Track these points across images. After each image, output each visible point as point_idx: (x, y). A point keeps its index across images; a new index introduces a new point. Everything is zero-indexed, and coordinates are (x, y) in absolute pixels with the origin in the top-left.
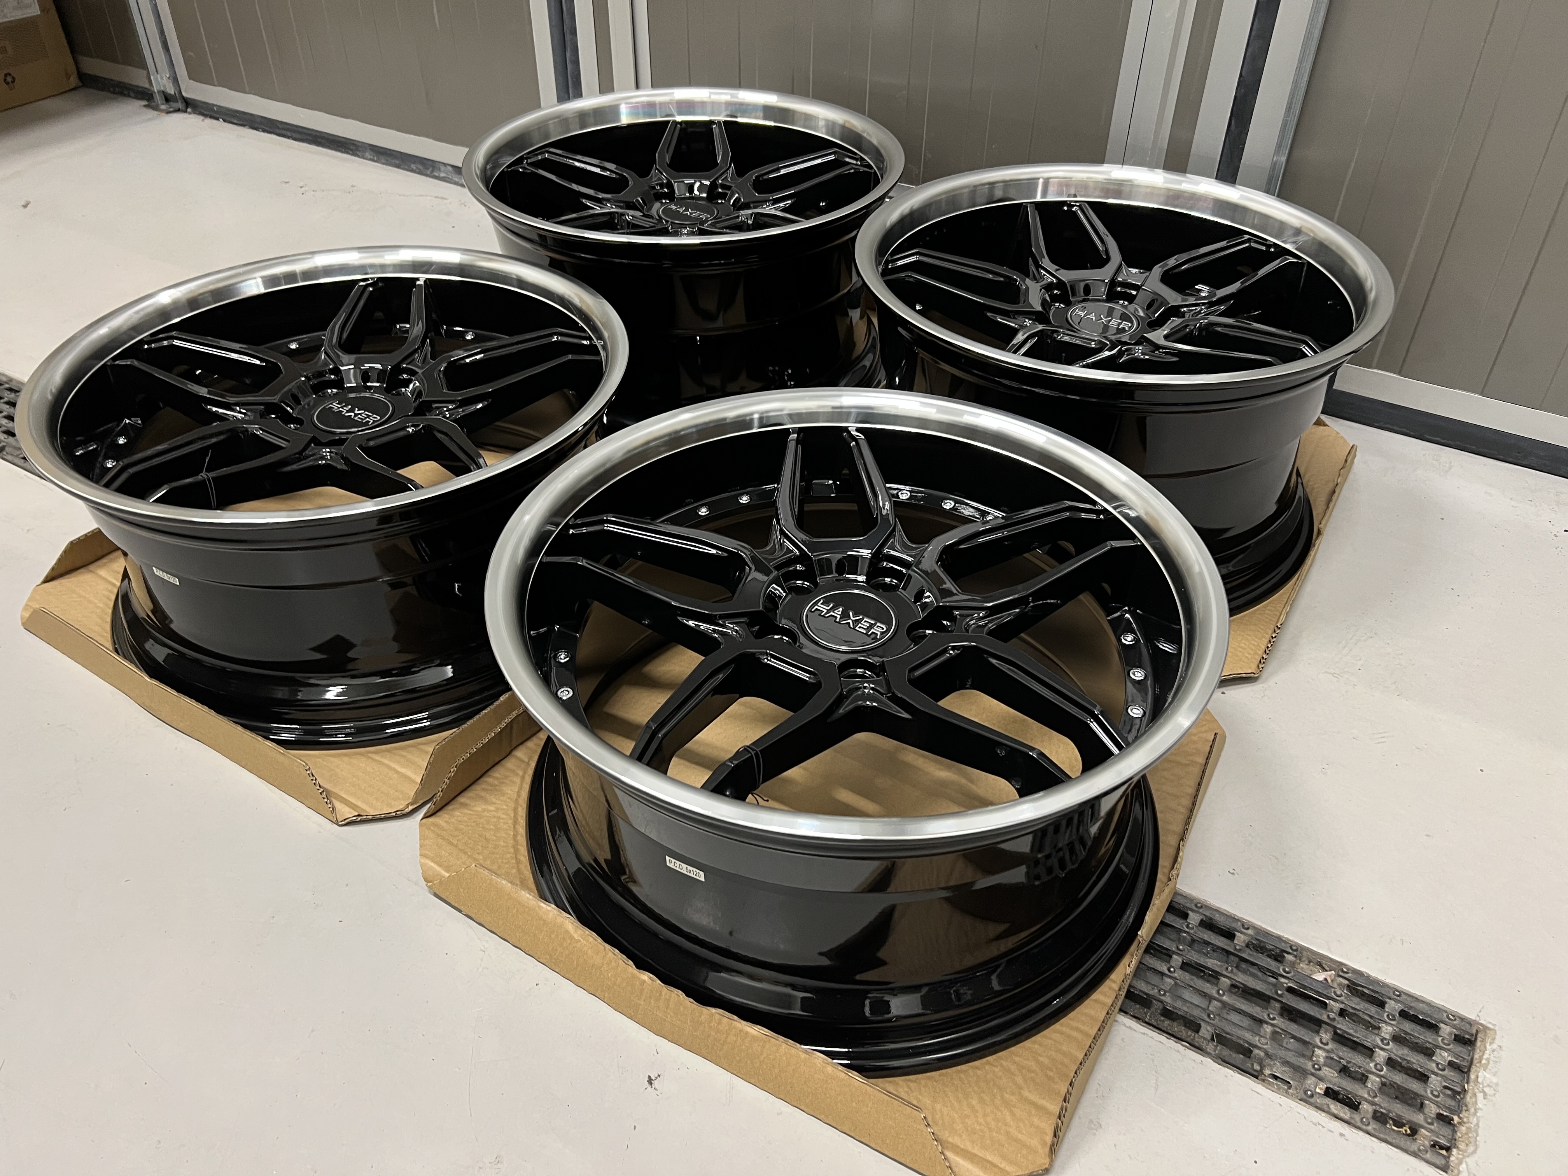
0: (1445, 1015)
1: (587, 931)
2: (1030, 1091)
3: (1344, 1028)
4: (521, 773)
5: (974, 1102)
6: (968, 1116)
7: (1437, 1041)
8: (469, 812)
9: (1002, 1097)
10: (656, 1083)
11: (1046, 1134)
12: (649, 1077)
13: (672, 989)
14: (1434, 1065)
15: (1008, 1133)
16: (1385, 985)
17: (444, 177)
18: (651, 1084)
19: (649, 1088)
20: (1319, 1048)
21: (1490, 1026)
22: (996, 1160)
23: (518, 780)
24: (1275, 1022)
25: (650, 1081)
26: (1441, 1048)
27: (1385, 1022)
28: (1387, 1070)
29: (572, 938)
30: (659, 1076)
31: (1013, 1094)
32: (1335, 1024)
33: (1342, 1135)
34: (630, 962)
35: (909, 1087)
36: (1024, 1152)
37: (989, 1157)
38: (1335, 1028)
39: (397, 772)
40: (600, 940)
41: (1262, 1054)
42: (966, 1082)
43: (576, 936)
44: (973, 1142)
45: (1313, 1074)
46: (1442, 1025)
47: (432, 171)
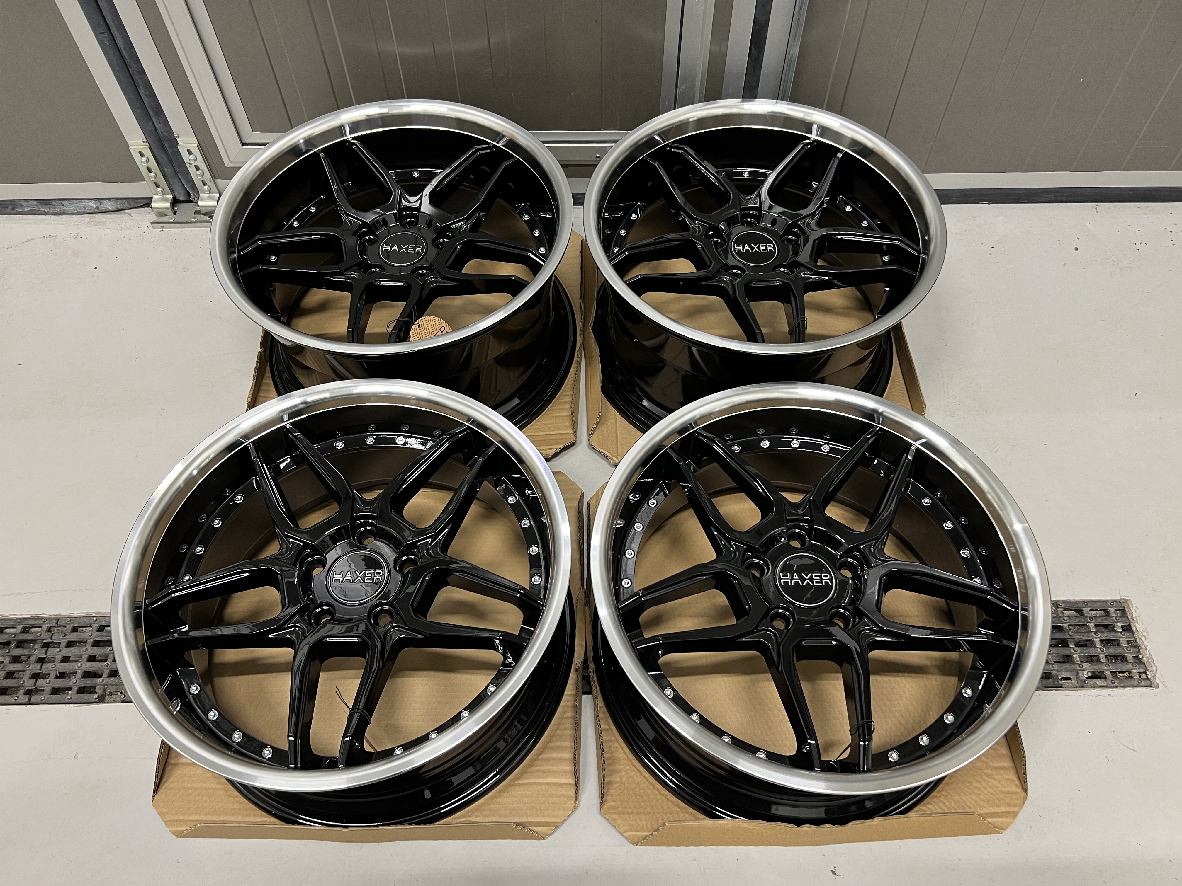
0: (1109, 603)
1: (756, 822)
2: (993, 762)
3: (1078, 637)
4: (613, 738)
5: (976, 784)
6: (980, 794)
7: (1113, 620)
8: (615, 786)
9: (984, 773)
10: (837, 872)
11: (1015, 781)
12: (832, 871)
13: (822, 826)
14: (1120, 634)
15: (1001, 791)
16: (1079, 602)
17: (31, 210)
18: (835, 874)
19: (837, 877)
20: (1074, 654)
21: (1127, 598)
22: (1007, 809)
23: (617, 745)
24: (1052, 652)
25: (834, 873)
26: (1116, 622)
27: (1090, 622)
28: (1106, 648)
29: (749, 829)
30: (835, 867)
31: (987, 768)
32: (1073, 637)
33: (1109, 695)
34: (791, 825)
35: (943, 795)
36: (1014, 797)
37: (1003, 810)
38: (1074, 639)
39: (546, 784)
40: (766, 822)
41: (1055, 672)
42: (963, 775)
43: (751, 827)
44: (992, 806)
45: (1080, 670)
46: (1110, 609)
47: (13, 209)
